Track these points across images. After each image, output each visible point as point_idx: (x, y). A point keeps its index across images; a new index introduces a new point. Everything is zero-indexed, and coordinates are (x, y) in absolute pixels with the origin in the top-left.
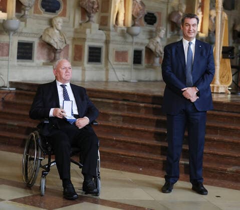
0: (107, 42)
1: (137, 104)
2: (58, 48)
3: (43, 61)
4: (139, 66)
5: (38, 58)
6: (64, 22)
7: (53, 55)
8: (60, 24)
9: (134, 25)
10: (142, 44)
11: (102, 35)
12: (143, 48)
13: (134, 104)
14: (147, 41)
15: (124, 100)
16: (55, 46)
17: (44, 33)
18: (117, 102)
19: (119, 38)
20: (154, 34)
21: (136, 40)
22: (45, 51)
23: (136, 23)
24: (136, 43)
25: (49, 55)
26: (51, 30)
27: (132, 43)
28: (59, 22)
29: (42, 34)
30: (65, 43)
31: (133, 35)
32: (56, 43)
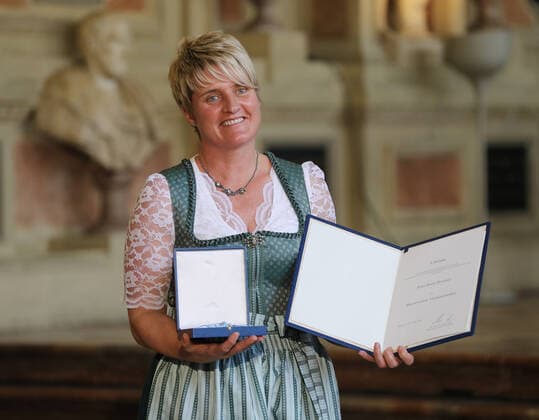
0: (353, 118)
1: (513, 410)
2: (118, 165)
3: (46, 231)
4: (516, 223)
5: (26, 220)
6: (137, 35)
7: (95, 198)
8: (117, 49)
11: (322, 84)
15: (449, 394)
16: (104, 156)
17: (46, 95)
19: (404, 96)
21: (494, 93)
22: (57, 184)
24: (498, 112)
25: (76, 200)
26: (76, 79)
27: (474, 112)
28: (112, 37)
29: (33, 100)
30: (151, 135)
31: (477, 74)
32: (108, 140)
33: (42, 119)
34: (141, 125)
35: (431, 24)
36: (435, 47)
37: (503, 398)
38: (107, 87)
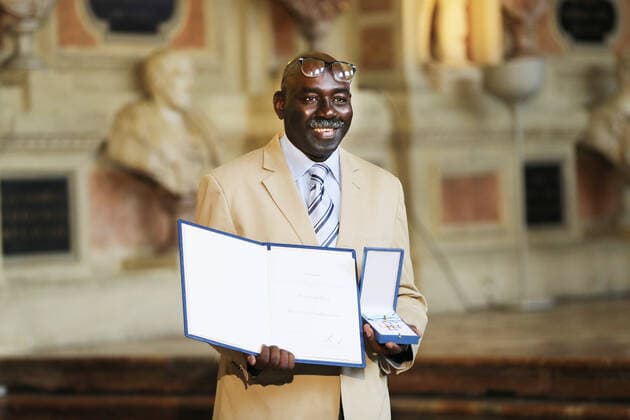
1: (552, 408)
2: (184, 190)
3: (119, 251)
4: (552, 235)
5: (100, 242)
6: (199, 70)
7: (163, 222)
9: (513, 52)
10: (557, 134)
12: (564, 152)
13: (539, 408)
14: (578, 120)
15: (492, 395)
17: (116, 127)
18: (459, 405)
19: (451, 121)
20: (610, 84)
21: (526, 117)
22: (128, 208)
23: (525, 41)
24: (533, 134)
25: (146, 222)
26: (144, 112)
27: (511, 134)
28: (177, 73)
29: (105, 132)
30: (214, 161)
31: (512, 99)
32: (174, 167)
33: (114, 150)
34: (204, 152)
35: (470, 55)
36: (474, 74)
37: (542, 397)
38: (172, 118)
